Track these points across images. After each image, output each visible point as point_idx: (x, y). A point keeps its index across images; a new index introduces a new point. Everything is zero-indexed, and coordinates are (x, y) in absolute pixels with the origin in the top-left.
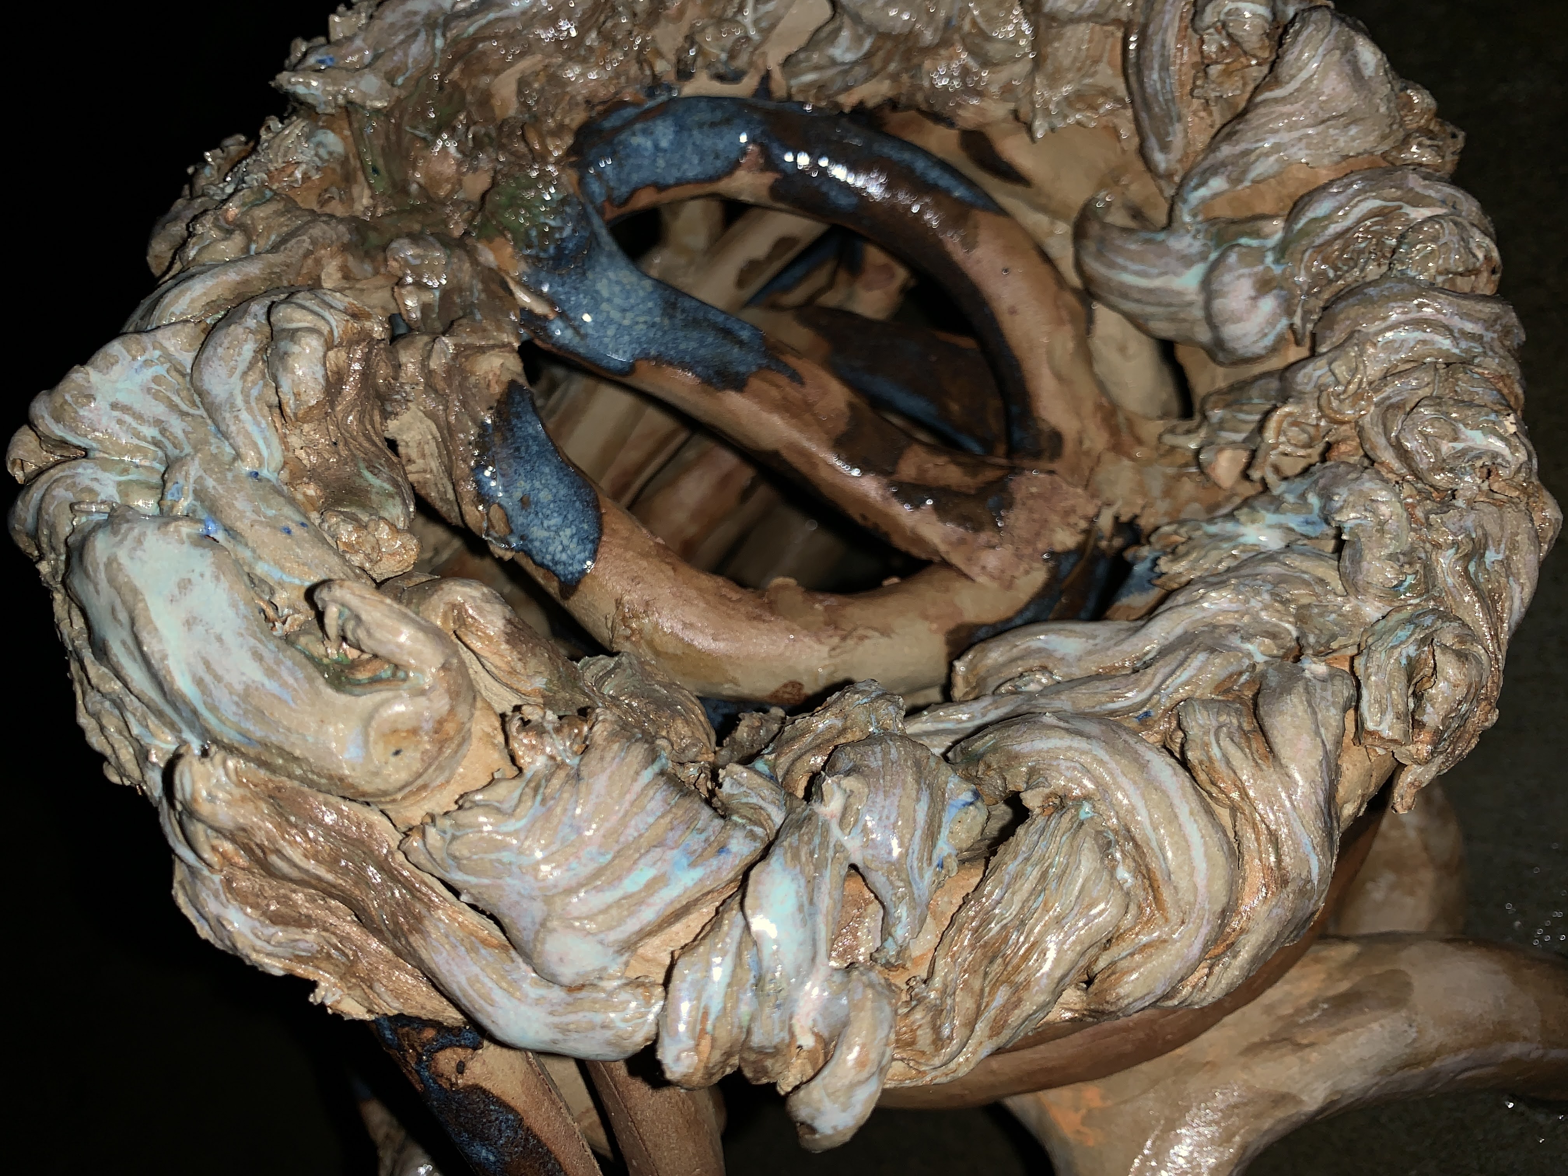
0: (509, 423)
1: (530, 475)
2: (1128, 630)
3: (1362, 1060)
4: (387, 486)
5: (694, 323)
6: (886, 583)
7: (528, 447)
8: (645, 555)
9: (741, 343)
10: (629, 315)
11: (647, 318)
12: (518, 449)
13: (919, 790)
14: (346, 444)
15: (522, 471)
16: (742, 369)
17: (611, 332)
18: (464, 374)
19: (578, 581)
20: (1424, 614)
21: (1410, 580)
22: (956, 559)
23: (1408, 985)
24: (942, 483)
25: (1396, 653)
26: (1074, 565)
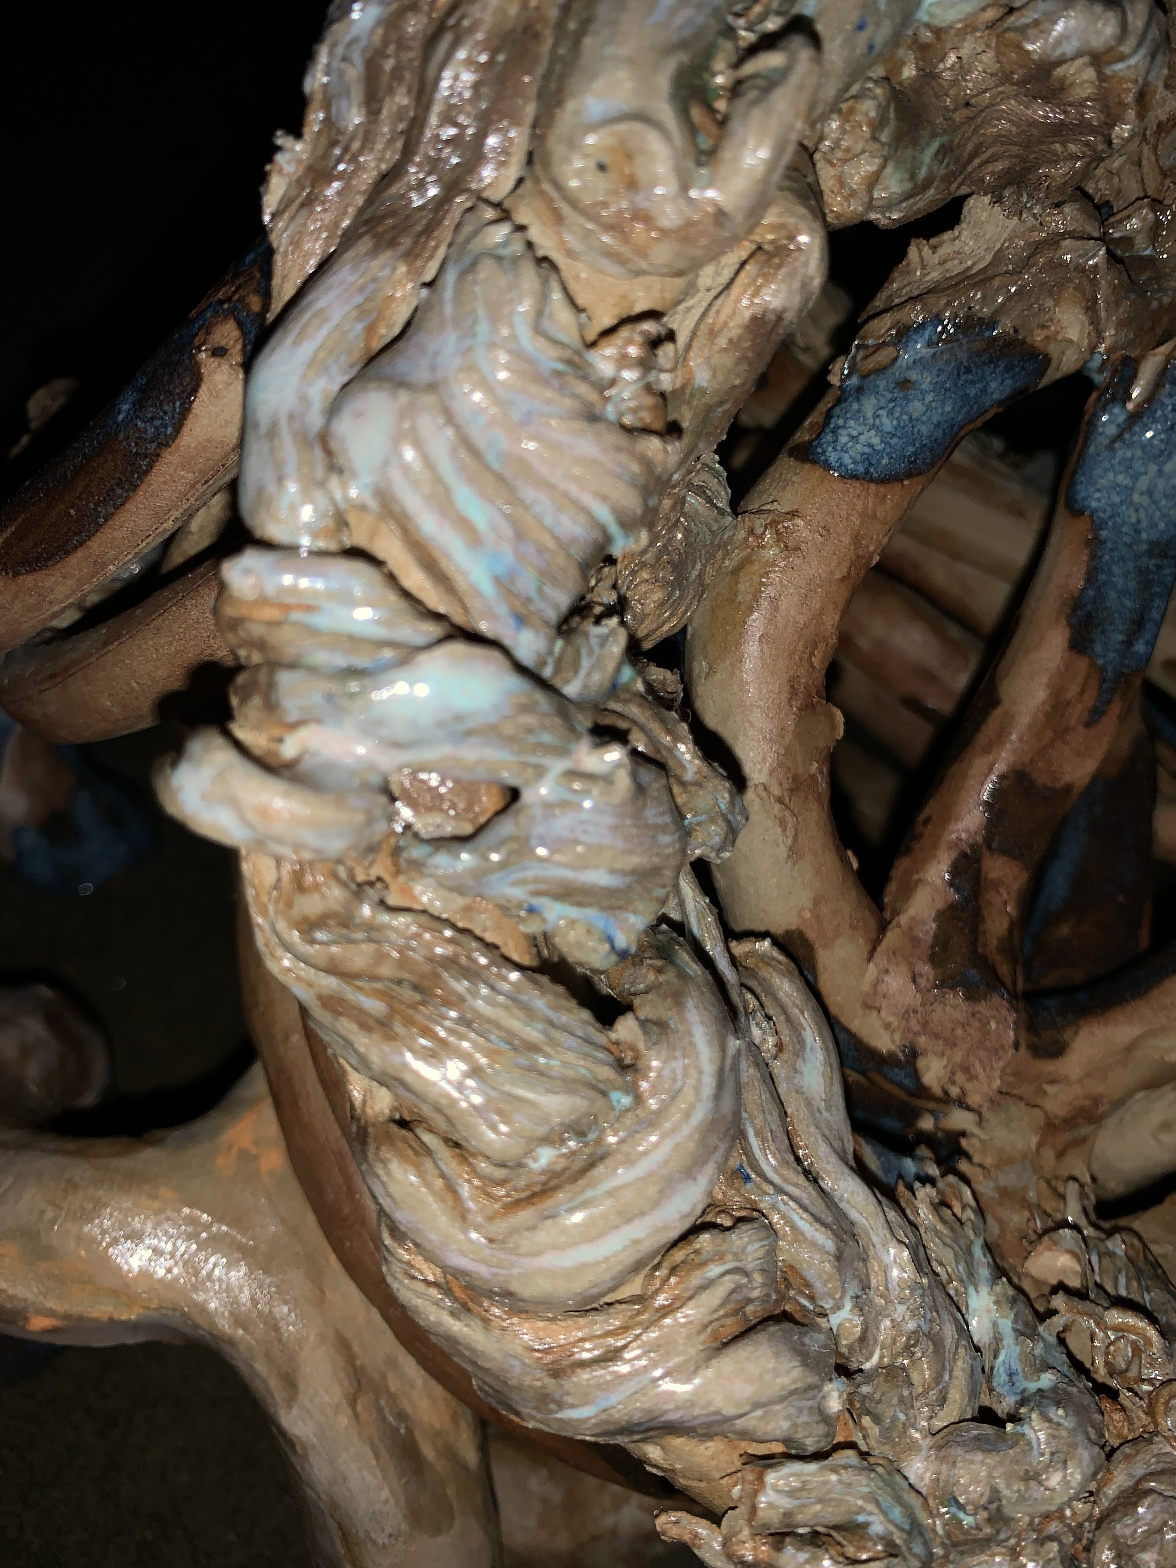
0: (998, 358)
1: (938, 387)
2: (844, 1151)
3: (345, 1478)
4: (923, 173)
5: (1145, 582)
6: (850, 853)
7: (973, 383)
8: (857, 539)
9: (1129, 643)
10: (1145, 500)
11: (1144, 524)
12: (968, 370)
13: (624, 873)
14: (971, 119)
15: (943, 377)
16: (1098, 648)
17: (1120, 478)
18: (1054, 291)
19: (815, 462)
20: (926, 1544)
21: (968, 1520)
22: (892, 937)
23: (436, 1530)
24: (985, 912)
25: (870, 1507)
26: (901, 1086)
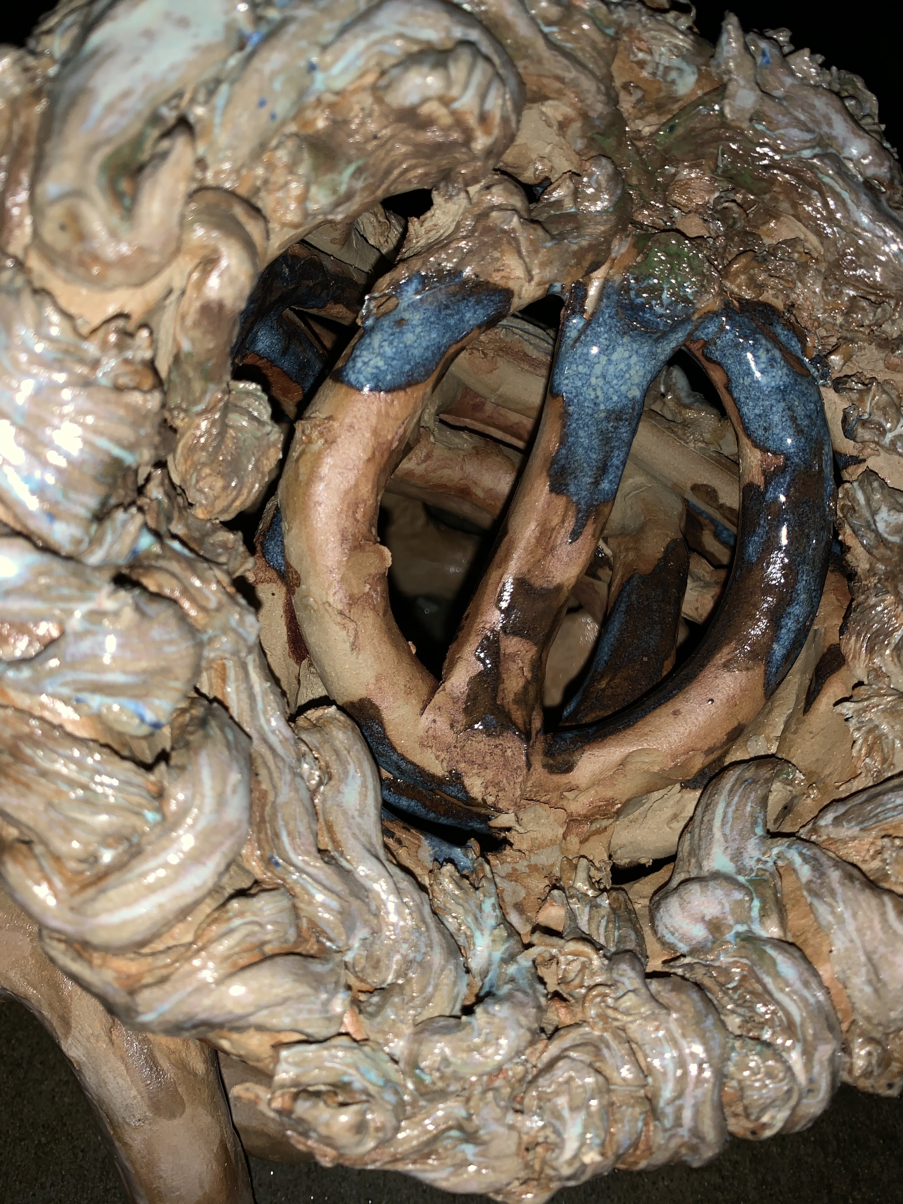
0: (469, 296)
1: (426, 322)
3: (106, 1083)
4: (343, 188)
5: (606, 439)
6: (410, 643)
7: (451, 315)
8: (375, 432)
9: (596, 483)
10: (601, 382)
11: (601, 398)
12: (447, 307)
13: (135, 673)
14: (381, 146)
15: (428, 314)
16: (572, 489)
17: (581, 369)
21: (428, 1079)
22: (439, 697)
24: (504, 676)
25: (352, 1071)
26: (459, 799)
